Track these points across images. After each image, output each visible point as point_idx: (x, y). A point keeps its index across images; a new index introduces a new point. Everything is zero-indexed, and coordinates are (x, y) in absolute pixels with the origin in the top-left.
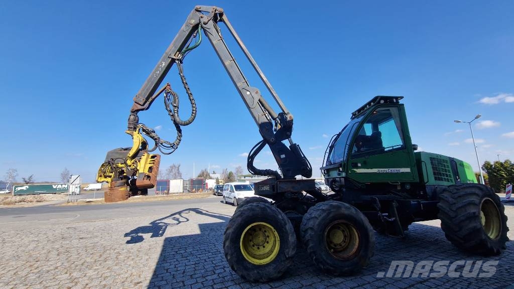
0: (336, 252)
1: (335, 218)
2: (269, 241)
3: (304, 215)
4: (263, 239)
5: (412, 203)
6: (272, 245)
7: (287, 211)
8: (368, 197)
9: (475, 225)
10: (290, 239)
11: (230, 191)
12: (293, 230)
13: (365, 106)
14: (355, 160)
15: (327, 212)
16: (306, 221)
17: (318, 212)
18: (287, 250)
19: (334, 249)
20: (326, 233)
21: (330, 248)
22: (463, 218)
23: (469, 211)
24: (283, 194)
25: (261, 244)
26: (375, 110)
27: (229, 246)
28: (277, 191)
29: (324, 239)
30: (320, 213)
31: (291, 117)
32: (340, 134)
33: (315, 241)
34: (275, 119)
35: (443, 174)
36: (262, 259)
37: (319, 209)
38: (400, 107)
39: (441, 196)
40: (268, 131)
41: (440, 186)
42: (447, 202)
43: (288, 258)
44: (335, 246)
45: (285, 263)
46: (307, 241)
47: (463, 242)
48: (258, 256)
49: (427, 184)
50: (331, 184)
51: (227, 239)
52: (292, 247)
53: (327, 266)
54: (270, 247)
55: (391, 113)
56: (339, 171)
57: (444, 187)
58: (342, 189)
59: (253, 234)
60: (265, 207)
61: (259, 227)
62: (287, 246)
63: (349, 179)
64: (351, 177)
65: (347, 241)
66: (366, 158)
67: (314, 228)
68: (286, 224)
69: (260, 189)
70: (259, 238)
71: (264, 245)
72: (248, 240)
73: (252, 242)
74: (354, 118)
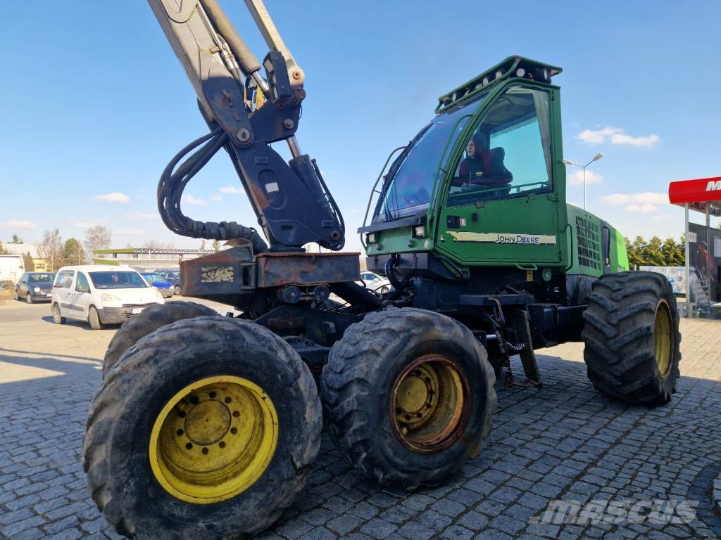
0: (412, 432)
2: (239, 427)
4: (218, 424)
5: (545, 310)
6: (248, 436)
8: (475, 299)
9: (646, 350)
10: (306, 416)
11: (77, 290)
12: (315, 391)
13: (479, 81)
14: (453, 211)
15: (401, 336)
16: (341, 362)
17: (379, 338)
18: (299, 448)
19: (406, 425)
20: (396, 392)
21: (401, 425)
22: (627, 339)
24: (272, 291)
25: (213, 439)
26: (505, 91)
27: (108, 460)
28: (256, 283)
29: (390, 407)
30: (384, 338)
31: (297, 74)
32: (411, 144)
33: (370, 410)
34: (249, 74)
35: (590, 252)
36: (220, 482)
37: (379, 331)
38: (553, 93)
39: (591, 297)
40: (231, 104)
41: (585, 277)
42: (603, 307)
43: (300, 468)
44: (408, 417)
45: (291, 485)
46: (347, 414)
47: (620, 383)
48: (205, 475)
49: (568, 272)
50: (389, 268)
51: (100, 441)
52: (313, 437)
53: (394, 473)
54: (245, 443)
55: (533, 105)
56: (415, 235)
57: (593, 280)
58: (413, 281)
59: (189, 413)
60: (237, 331)
61: (212, 392)
62: (299, 435)
63: (440, 256)
64: (445, 250)
65: (434, 403)
66: (478, 206)
67: (370, 380)
68: (299, 376)
69: (204, 278)
70: (207, 420)
71: (223, 440)
72: (172, 432)
73: (184, 435)
74: (445, 110)
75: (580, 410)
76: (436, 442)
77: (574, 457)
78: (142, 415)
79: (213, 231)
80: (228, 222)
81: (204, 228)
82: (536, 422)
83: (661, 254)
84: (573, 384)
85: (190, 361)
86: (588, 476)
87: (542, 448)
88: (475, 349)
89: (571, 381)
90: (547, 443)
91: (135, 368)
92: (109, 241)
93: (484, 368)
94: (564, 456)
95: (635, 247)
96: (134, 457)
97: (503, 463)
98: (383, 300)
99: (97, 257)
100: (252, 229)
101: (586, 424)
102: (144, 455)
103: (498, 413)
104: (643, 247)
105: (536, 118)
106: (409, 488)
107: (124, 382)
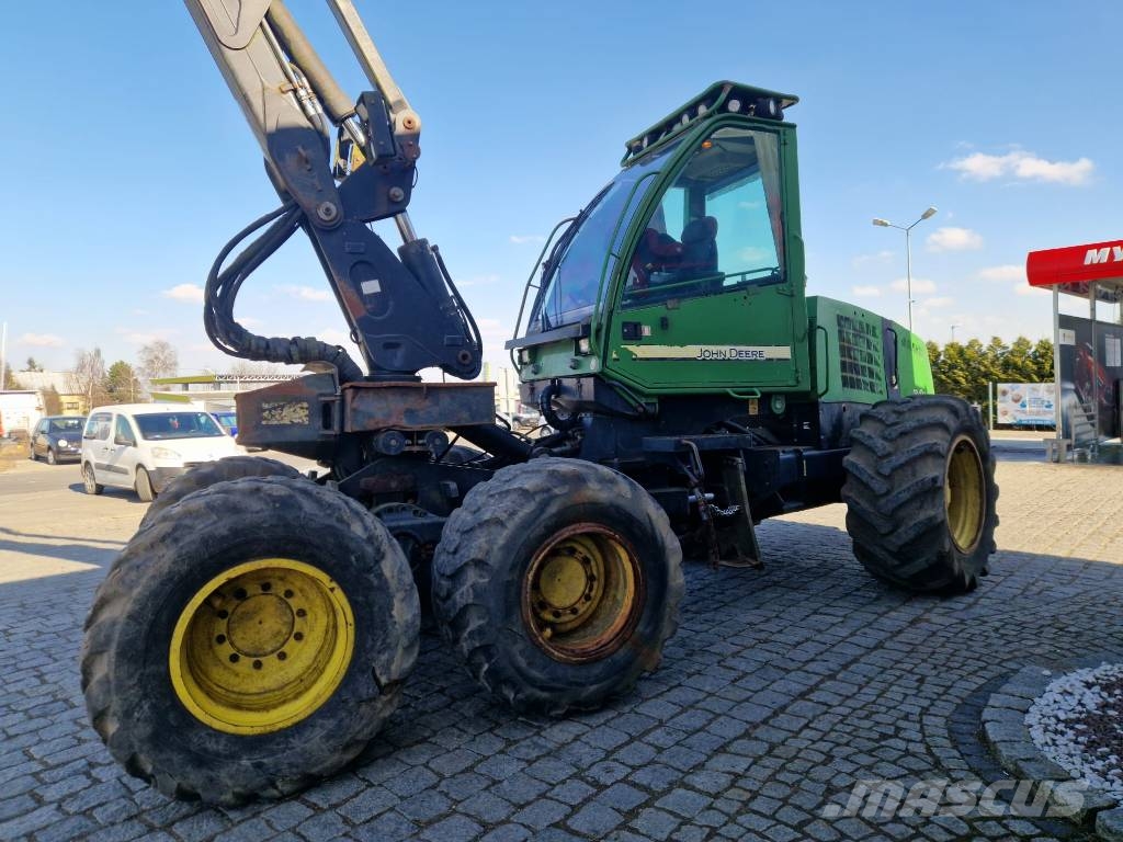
0: (560, 635)
1: (562, 520)
2: (306, 632)
3: (448, 514)
4: (276, 627)
5: (782, 456)
6: (318, 643)
7: (382, 506)
8: (664, 443)
9: (931, 513)
10: (394, 613)
11: (117, 442)
12: (408, 577)
13: (677, 118)
14: (631, 315)
15: (538, 498)
16: (456, 537)
17: (507, 503)
18: (384, 657)
19: (552, 625)
20: (530, 578)
21: (542, 625)
22: (905, 496)
23: (923, 476)
24: (365, 437)
25: (269, 648)
26: (711, 134)
27: (112, 676)
28: (342, 427)
29: (523, 598)
30: (513, 502)
31: (409, 122)
32: (583, 216)
33: (492, 604)
34: (339, 121)
35: (863, 367)
36: (275, 707)
37: (508, 492)
38: (784, 134)
39: (855, 435)
40: (309, 167)
41: (854, 405)
42: (870, 449)
43: (386, 685)
44: (557, 614)
45: (374, 708)
46: (461, 609)
47: (896, 563)
48: (256, 697)
49: (823, 399)
50: (545, 399)
51: (100, 649)
52: (404, 641)
53: (529, 691)
54: (314, 654)
55: (755, 153)
56: (578, 351)
57: (862, 409)
58: (581, 418)
59: (233, 613)
60: (291, 497)
61: (265, 582)
62: (384, 640)
63: (611, 382)
64: (620, 372)
65: (596, 593)
66: (669, 307)
67: (491, 562)
68: (383, 557)
69: (265, 419)
70: (260, 623)
71: (283, 649)
72: (210, 639)
73: (227, 642)
74: (634, 162)
75: (840, 603)
76: (595, 647)
77: (806, 668)
78: (157, 613)
79: (281, 351)
80: (303, 337)
81: (268, 346)
82: (768, 620)
83: (1030, 364)
84: (842, 566)
85: (223, 538)
86: (817, 693)
87: (763, 656)
88: (648, 515)
89: (840, 562)
90: (774, 650)
91: (146, 549)
92: (175, 364)
93: (663, 543)
94: (792, 666)
95: (990, 355)
96: (147, 671)
97: (701, 678)
98: (535, 447)
99: (159, 390)
100: (339, 347)
101: (842, 622)
102: (162, 669)
103: (715, 609)
104: (1002, 354)
105: (759, 174)
106: (553, 713)
107: (131, 569)
